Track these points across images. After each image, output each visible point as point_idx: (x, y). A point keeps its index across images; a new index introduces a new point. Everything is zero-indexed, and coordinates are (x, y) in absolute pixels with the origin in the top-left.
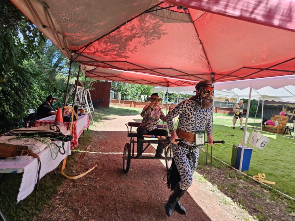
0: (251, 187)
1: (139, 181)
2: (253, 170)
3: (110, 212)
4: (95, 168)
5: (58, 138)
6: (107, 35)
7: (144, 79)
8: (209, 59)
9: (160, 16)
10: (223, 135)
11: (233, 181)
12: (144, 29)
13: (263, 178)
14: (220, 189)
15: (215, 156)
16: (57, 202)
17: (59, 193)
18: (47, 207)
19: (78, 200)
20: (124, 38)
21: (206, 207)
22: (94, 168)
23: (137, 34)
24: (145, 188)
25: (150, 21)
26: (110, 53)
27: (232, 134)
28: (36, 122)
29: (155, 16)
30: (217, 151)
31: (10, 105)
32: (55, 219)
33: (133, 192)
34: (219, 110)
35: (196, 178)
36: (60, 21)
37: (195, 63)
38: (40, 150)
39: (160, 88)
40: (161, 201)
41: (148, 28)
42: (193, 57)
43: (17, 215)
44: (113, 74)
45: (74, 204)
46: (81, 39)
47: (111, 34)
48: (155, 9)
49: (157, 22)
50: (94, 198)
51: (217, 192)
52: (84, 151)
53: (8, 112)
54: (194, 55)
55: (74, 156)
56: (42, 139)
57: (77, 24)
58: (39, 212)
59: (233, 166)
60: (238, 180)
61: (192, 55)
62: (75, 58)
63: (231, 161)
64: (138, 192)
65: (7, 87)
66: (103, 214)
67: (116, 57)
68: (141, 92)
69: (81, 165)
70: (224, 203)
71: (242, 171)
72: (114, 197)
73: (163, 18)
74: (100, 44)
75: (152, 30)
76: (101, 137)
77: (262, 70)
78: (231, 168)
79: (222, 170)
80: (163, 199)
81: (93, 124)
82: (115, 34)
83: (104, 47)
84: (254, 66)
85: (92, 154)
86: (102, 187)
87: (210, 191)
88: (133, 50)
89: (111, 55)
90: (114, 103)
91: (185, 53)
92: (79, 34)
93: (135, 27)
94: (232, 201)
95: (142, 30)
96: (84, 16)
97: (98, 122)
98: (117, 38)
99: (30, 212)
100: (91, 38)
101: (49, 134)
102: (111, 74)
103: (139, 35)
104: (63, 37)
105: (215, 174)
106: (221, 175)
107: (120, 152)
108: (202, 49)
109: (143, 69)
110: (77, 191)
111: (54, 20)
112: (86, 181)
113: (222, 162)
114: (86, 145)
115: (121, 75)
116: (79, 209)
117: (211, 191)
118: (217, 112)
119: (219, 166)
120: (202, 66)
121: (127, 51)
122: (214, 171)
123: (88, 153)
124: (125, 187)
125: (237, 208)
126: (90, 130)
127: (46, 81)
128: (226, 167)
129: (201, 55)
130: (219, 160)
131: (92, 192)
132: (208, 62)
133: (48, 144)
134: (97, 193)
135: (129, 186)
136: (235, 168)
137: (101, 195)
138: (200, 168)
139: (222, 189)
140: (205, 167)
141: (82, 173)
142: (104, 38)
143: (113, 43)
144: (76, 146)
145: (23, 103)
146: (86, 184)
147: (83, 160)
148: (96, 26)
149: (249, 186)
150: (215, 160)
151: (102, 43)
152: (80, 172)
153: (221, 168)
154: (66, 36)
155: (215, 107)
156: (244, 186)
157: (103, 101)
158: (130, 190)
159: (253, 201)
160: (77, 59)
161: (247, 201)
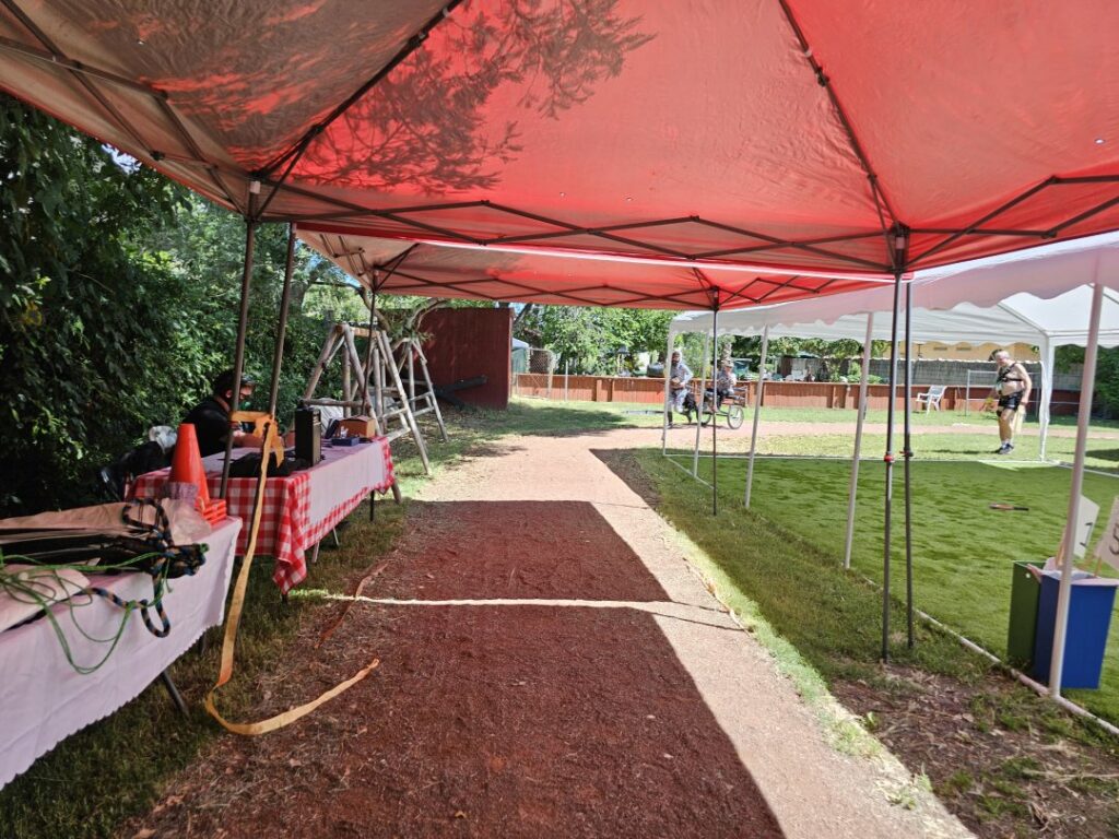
1: (543, 747)
4: (367, 677)
5: (136, 560)
6: (379, 83)
8: (871, 157)
10: (975, 507)
11: (1018, 748)
12: (537, 31)
14: (946, 796)
15: (932, 610)
20: (452, 91)
22: (361, 674)
23: (503, 58)
24: (565, 784)
26: (410, 166)
27: (1021, 504)
28: (138, 481)
30: (943, 585)
31: (70, 413)
34: (965, 398)
35: (828, 730)
37: (802, 184)
39: (693, 318)
41: (555, 21)
42: (790, 153)
44: (482, 272)
46: (250, 108)
47: (392, 76)
51: (927, 811)
52: (347, 594)
54: (792, 144)
55: (296, 617)
57: (172, 20)
59: (1015, 667)
60: (1044, 741)
61: (783, 147)
62: (265, 205)
63: (1006, 638)
64: (521, 812)
67: (439, 186)
68: (634, 341)
69: (312, 661)
71: (1063, 695)
74: (357, 127)
75: (574, 33)
76: (441, 525)
78: (1006, 673)
79: (964, 685)
81: (426, 474)
82: (411, 76)
83: (377, 143)
85: (374, 609)
86: (365, 778)
87: (888, 806)
88: (502, 146)
89: (414, 178)
90: (530, 389)
91: (749, 140)
92: (225, 80)
95: (527, 39)
97: (450, 463)
98: (422, 93)
100: (293, 100)
101: (98, 546)
102: (472, 271)
103: (516, 64)
105: (924, 705)
106: (957, 713)
107: (496, 598)
108: (833, 111)
112: (301, 747)
113: (962, 645)
114: (364, 568)
115: (514, 270)
117: (897, 806)
118: (956, 406)
119: (948, 666)
121: (478, 152)
122: (922, 693)
123: (361, 602)
124: (468, 778)
126: (407, 499)
128: (983, 671)
129: (827, 139)
130: (950, 635)
131: (310, 805)
132: (866, 174)
133: (44, 604)
134: (331, 813)
135: (489, 776)
136: (1028, 676)
137: (344, 823)
138: (849, 677)
139: (956, 797)
140: (876, 670)
141: (301, 702)
142: (367, 100)
143: (408, 120)
144: (297, 577)
145: (129, 405)
146: (299, 763)
147: (328, 639)
148: (283, 32)
149: (1100, 776)
150: (930, 630)
151: (364, 124)
152: (293, 700)
153: (957, 673)
154: (165, 94)
155: (945, 387)
156: (1073, 776)
157: (484, 382)
158: (491, 794)
160: (276, 206)
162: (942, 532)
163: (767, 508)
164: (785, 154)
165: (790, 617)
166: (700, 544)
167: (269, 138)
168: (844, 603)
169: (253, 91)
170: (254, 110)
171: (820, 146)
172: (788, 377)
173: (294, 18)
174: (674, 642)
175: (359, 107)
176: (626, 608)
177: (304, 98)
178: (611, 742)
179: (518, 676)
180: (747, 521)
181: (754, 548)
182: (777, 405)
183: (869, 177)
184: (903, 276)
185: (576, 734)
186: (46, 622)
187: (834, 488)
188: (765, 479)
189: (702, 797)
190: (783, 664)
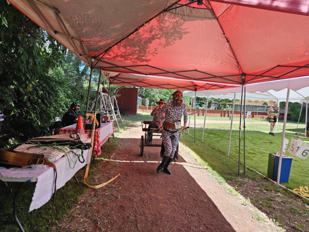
0: (291, 202)
1: (162, 192)
2: (294, 182)
3: (130, 224)
4: (118, 177)
5: (77, 146)
6: (126, 38)
7: (170, 83)
8: (238, 58)
9: (179, 14)
10: (259, 142)
11: (270, 195)
12: (164, 30)
13: (306, 191)
14: (254, 203)
15: (250, 165)
16: (77, 212)
17: (79, 202)
18: (67, 216)
19: (98, 211)
20: (144, 41)
21: (236, 223)
22: (116, 177)
23: (157, 35)
24: (169, 199)
25: (169, 20)
26: (131, 57)
27: (271, 142)
28: (60, 130)
29: (175, 15)
30: (252, 160)
31: (36, 113)
32: (74, 229)
33: (155, 203)
34: (256, 115)
35: (227, 190)
36: (74, 25)
37: (221, 63)
38: (56, 159)
39: (188, 92)
40: (185, 215)
41: (168, 28)
42: (219, 57)
43: (36, 224)
44: (138, 80)
45: (93, 215)
46: (99, 44)
48: (174, 7)
49: (177, 21)
50: (114, 208)
51: (250, 206)
52: (108, 159)
53: (36, 121)
54: (220, 54)
55: (98, 164)
56: (59, 147)
57: (91, 28)
58: (59, 222)
59: (269, 178)
60: (275, 193)
61: (218, 55)
62: (96, 64)
63: (267, 171)
64: (160, 204)
65: (34, 96)
66: (123, 226)
67: (136, 61)
68: (170, 98)
69: (104, 173)
70: (257, 219)
71: (280, 184)
72: (135, 209)
73: (183, 16)
74: (119, 48)
75: (172, 30)
76: (126, 144)
77: (300, 67)
78: (267, 179)
79: (257, 182)
80: (187, 212)
81: (119, 131)
82: (134, 37)
83: (124, 51)
84: (290, 64)
85: (115, 163)
86: (124, 197)
87: (241, 205)
88: (153, 53)
89: (131, 59)
90: (142, 110)
91: (211, 53)
92: (96, 39)
93: (154, 29)
94: (266, 217)
95: (162, 31)
96: (97, 19)
97: (124, 129)
98: (136, 41)
99: (50, 221)
100: (109, 42)
101: (68, 143)
102: (135, 79)
103: (159, 36)
104: (81, 43)
105: (248, 185)
106: (256, 187)
108: (230, 48)
109: (165, 73)
110: (98, 200)
111: (67, 26)
112: (107, 191)
113: (257, 173)
114: (110, 153)
115: (146, 80)
116: (99, 220)
117: (243, 205)
118: (254, 117)
119: (253, 177)
120: (230, 66)
121: (147, 54)
122: (247, 183)
123: (111, 161)
124: (147, 197)
125: (272, 225)
126: (116, 137)
127: (73, 89)
128: (262, 179)
129: (228, 54)
130: (254, 171)
131: (113, 202)
132: (236, 62)
133: (65, 153)
134: (118, 204)
135: (152, 197)
136: (272, 180)
137: (122, 206)
138: (231, 179)
139: (256, 204)
140: (237, 178)
141: (104, 182)
142: (123, 42)
143: (132, 47)
144: (99, 154)
145: (49, 111)
146: (108, 194)
147: (106, 169)
148: (112, 30)
149: (288, 200)
150: (249, 170)
151: (121, 47)
152: (102, 182)
153: (255, 179)
155: (251, 112)
156: (282, 200)
157: (131, 108)
158: (153, 201)
159: (292, 218)
160: (98, 65)
161: (285, 218)
162: (251, 148)
163: (208, 141)
165: (215, 166)
166: (192, 149)
168: (228, 163)
171: (226, 55)
174: (189, 171)
175: (121, 43)
178: (178, 191)
180: (203, 144)
181: (205, 151)
185: (169, 189)
187: (224, 137)
188: (206, 134)
189: (200, 202)
190: (215, 176)
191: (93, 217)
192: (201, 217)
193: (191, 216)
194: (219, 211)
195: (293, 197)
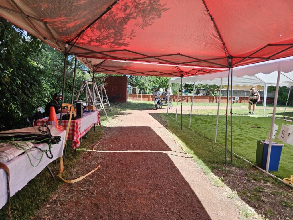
0: (281, 193)
1: (143, 185)
2: (284, 170)
4: (98, 169)
6: (99, 19)
7: (155, 70)
10: (247, 127)
11: (258, 185)
12: (140, 7)
14: (241, 196)
15: (237, 152)
16: (46, 212)
17: (50, 200)
18: (33, 218)
19: (69, 210)
22: (96, 169)
23: (132, 14)
24: (149, 194)
26: (107, 41)
27: (259, 126)
30: (239, 146)
31: (17, 104)
33: (133, 199)
35: (212, 181)
39: (176, 79)
40: (164, 212)
41: (145, 4)
44: (122, 67)
45: (63, 215)
47: (103, 18)
50: (88, 206)
51: (237, 199)
52: (90, 150)
54: (204, 35)
55: (79, 155)
57: (51, 4)
59: (257, 166)
60: (264, 183)
63: (255, 159)
64: (139, 200)
67: (114, 46)
68: (159, 85)
69: (84, 166)
70: (244, 215)
71: (269, 172)
72: (110, 206)
74: (93, 30)
75: (149, 7)
76: (112, 133)
78: (255, 167)
79: (245, 170)
80: (167, 209)
81: (107, 120)
82: (108, 17)
83: (98, 35)
85: (98, 153)
86: (100, 193)
87: (227, 198)
88: (130, 35)
90: (132, 98)
93: (128, 6)
94: (255, 212)
95: (137, 9)
97: (113, 117)
102: (119, 67)
104: (45, 25)
105: (235, 175)
106: (243, 177)
107: (128, 150)
108: (214, 27)
110: (72, 197)
112: (83, 186)
113: (244, 161)
114: (94, 143)
117: (229, 199)
119: (241, 166)
121: (124, 37)
122: (235, 172)
123: (94, 151)
124: (125, 193)
126: (103, 126)
128: (250, 167)
129: (213, 34)
130: (241, 158)
131: (87, 199)
132: (222, 43)
133: (25, 150)
134: (93, 201)
135: (130, 192)
136: (260, 168)
137: (96, 203)
138: (217, 168)
139: (243, 196)
140: (223, 167)
141: (82, 175)
142: (96, 24)
143: (106, 29)
144: (78, 145)
145: (32, 102)
146: (84, 190)
147: (87, 160)
148: (77, 7)
149: (278, 191)
150: (236, 157)
151: (95, 30)
152: (80, 175)
153: (243, 167)
154: (47, 23)
155: (239, 97)
156: (272, 191)
157: (121, 96)
158: (131, 196)
159: (284, 213)
160: (72, 51)
161: (276, 213)
162: (239, 133)
163: (195, 128)
164: (202, 38)
165: (201, 154)
166: (178, 137)
167: (71, 33)
168: (215, 151)
169: (69, 22)
170: (68, 26)
171: (211, 36)
172: (199, 94)
173: (80, 3)
174: (173, 161)
175: (94, 25)
176: (161, 153)
177: (81, 23)
178: (159, 184)
179: (135, 169)
180: (190, 131)
181: (192, 138)
182: (196, 102)
183: (223, 43)
184: (231, 69)
185: (151, 182)
186: (26, 155)
187: (212, 123)
188: (194, 121)
189: (182, 196)
190: (200, 166)
191: (62, 218)
192: (182, 215)
193: (171, 214)
194: (203, 206)
195: (283, 187)
